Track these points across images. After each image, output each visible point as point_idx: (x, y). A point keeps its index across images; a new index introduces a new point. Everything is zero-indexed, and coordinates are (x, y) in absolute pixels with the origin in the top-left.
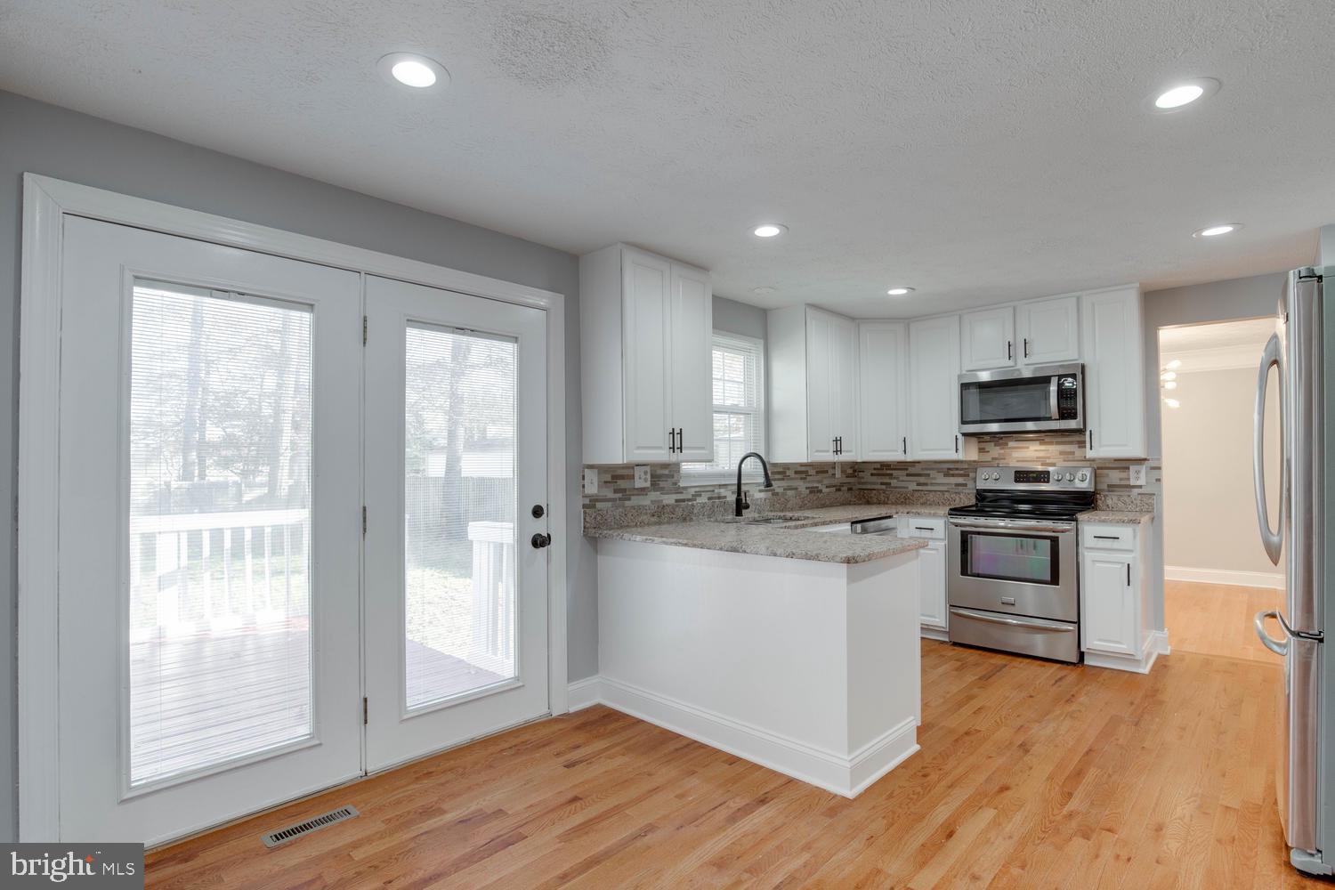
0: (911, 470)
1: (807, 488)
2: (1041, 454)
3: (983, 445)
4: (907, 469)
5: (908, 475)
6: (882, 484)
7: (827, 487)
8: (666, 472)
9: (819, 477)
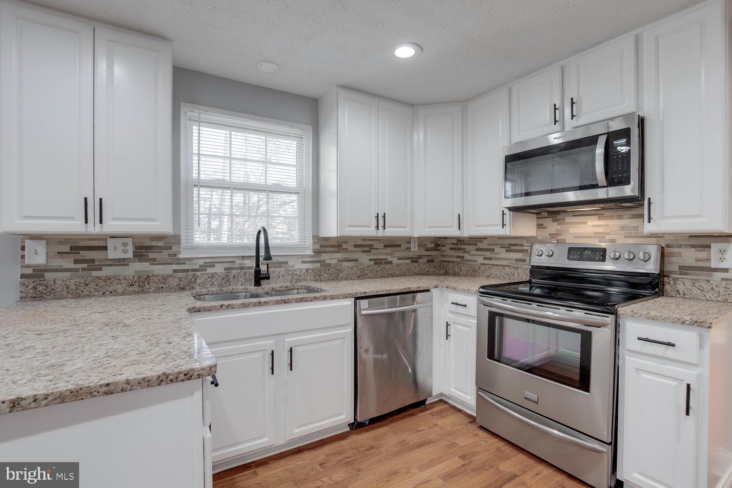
0: (480, 245)
1: (370, 260)
2: (600, 230)
3: (541, 221)
4: (476, 244)
5: (477, 250)
6: (458, 257)
7: (399, 259)
8: (161, 244)
9: (388, 250)
